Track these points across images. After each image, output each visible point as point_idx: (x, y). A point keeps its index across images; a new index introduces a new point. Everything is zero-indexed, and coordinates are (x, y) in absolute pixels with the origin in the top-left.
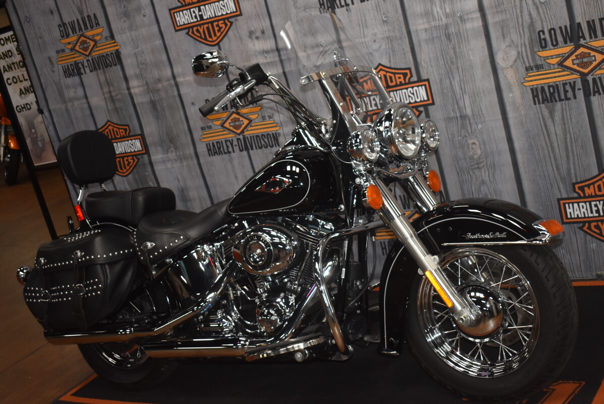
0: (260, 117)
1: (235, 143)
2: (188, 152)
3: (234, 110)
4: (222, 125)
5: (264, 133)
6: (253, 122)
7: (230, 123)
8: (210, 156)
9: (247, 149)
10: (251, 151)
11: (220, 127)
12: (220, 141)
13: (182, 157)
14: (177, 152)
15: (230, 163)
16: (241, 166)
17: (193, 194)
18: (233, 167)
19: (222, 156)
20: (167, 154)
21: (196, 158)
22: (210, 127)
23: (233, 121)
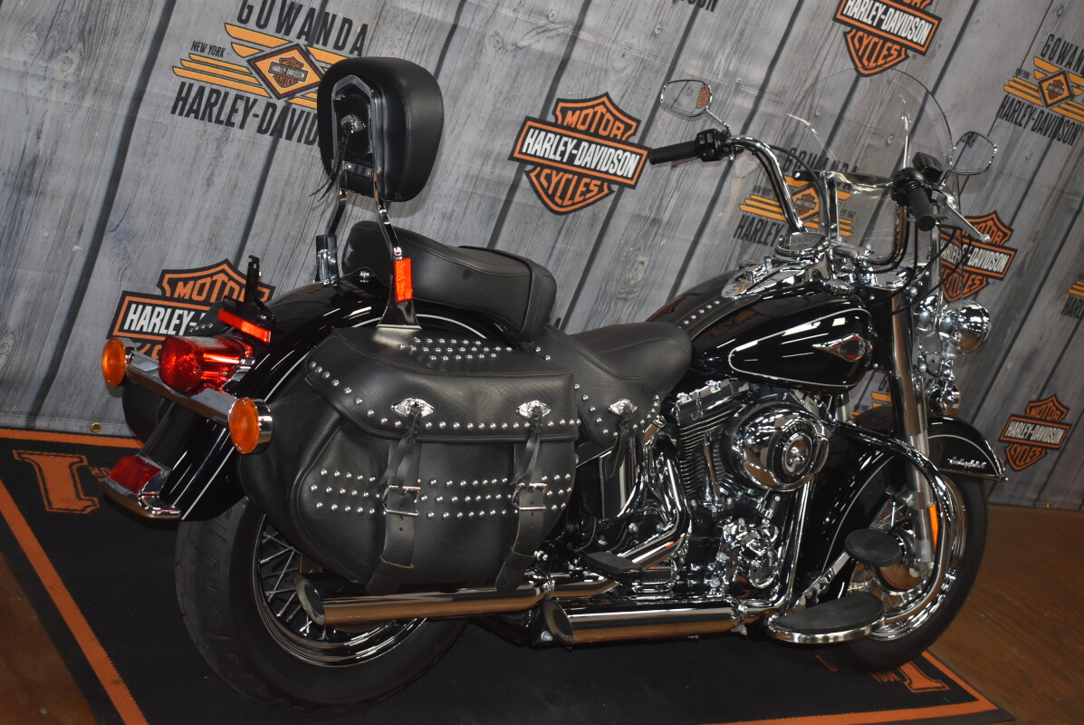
1: (259, 109)
2: (116, 81)
3: (302, 42)
4: (252, 62)
7: (273, 64)
8: (173, 112)
9: (277, 133)
10: (283, 141)
11: (246, 64)
12: (223, 91)
13: (93, 85)
14: (84, 69)
15: (215, 146)
16: (238, 163)
17: (60, 181)
18: (216, 158)
19: (205, 124)
20: (46, 61)
21: (131, 104)
22: (219, 51)
23: (284, 63)
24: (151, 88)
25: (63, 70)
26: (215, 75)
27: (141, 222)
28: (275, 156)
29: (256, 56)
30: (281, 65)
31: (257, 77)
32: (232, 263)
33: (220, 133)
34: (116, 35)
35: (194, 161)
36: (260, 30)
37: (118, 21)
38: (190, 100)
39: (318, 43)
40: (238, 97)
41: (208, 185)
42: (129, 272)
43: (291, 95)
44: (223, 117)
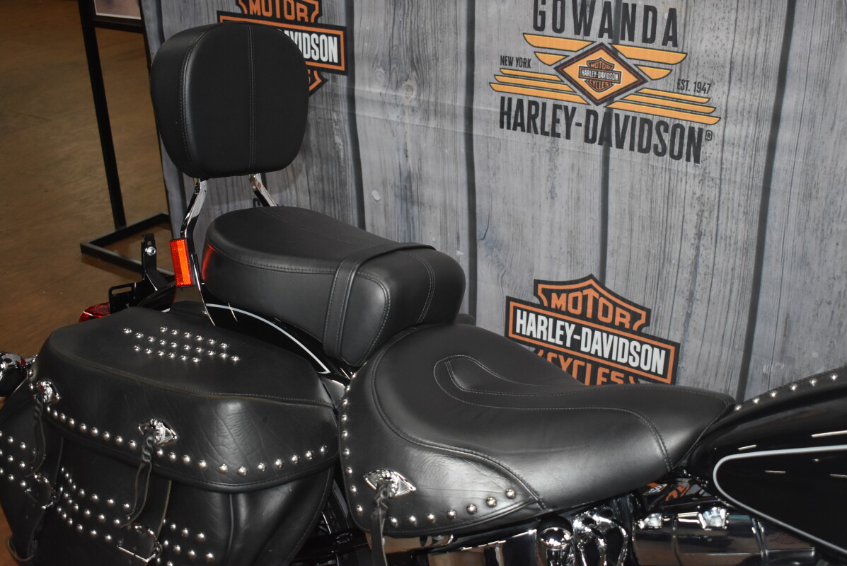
0: (672, 80)
1: (580, 117)
2: (448, 102)
3: (606, 40)
4: (560, 69)
5: (667, 121)
6: (646, 85)
7: (581, 68)
8: (502, 126)
9: (605, 141)
10: (614, 150)
11: (554, 72)
12: (540, 101)
13: (432, 108)
14: (422, 94)
15: (548, 158)
16: (575, 175)
17: (431, 193)
18: (552, 170)
19: (533, 137)
20: (395, 91)
21: (466, 122)
22: (525, 63)
23: (592, 66)
24: (477, 105)
25: (408, 96)
26: (528, 87)
27: (504, 232)
28: (611, 167)
29: (562, 62)
31: (569, 83)
32: (598, 278)
33: (549, 145)
34: (437, 60)
35: (533, 173)
36: (559, 35)
37: (435, 47)
38: (513, 113)
39: (623, 38)
40: (556, 107)
41: (552, 198)
42: (506, 278)
43: (609, 99)
44: (548, 128)
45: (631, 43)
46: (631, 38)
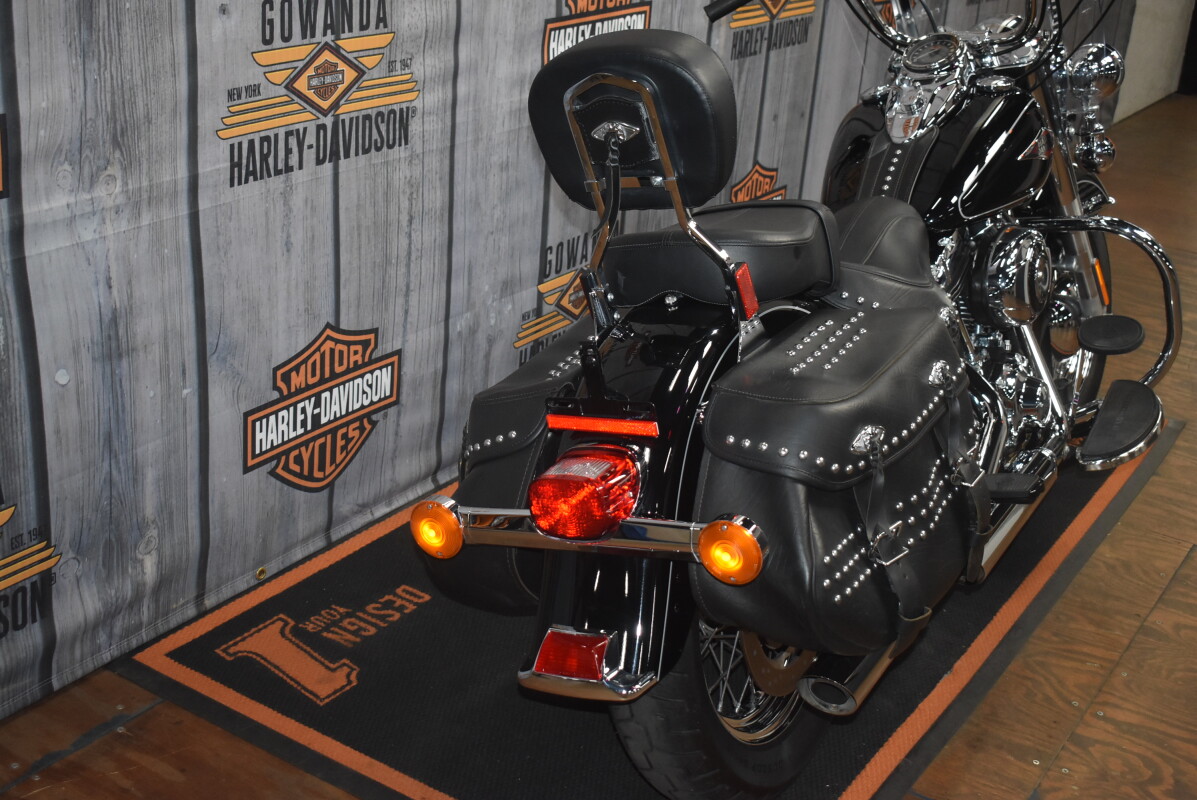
0: (384, 65)
1: (310, 139)
3: (329, 38)
4: (289, 86)
5: (382, 109)
6: (365, 77)
7: (310, 78)
8: (232, 185)
10: (343, 162)
11: (284, 91)
13: (145, 196)
14: (130, 182)
15: (282, 202)
16: (309, 209)
17: (147, 326)
18: (287, 215)
19: (266, 182)
20: (89, 192)
21: (189, 197)
22: (254, 90)
23: (319, 71)
24: (203, 169)
25: (109, 193)
26: (259, 120)
27: (237, 327)
28: (341, 183)
29: (292, 76)
30: (317, 75)
31: (299, 101)
32: (333, 324)
33: (282, 185)
34: (150, 122)
35: (268, 230)
36: (287, 44)
37: (147, 105)
38: (244, 161)
39: (344, 32)
40: (288, 134)
41: (288, 251)
42: (243, 390)
43: (336, 105)
44: (281, 165)
45: (350, 35)
46: (350, 30)
